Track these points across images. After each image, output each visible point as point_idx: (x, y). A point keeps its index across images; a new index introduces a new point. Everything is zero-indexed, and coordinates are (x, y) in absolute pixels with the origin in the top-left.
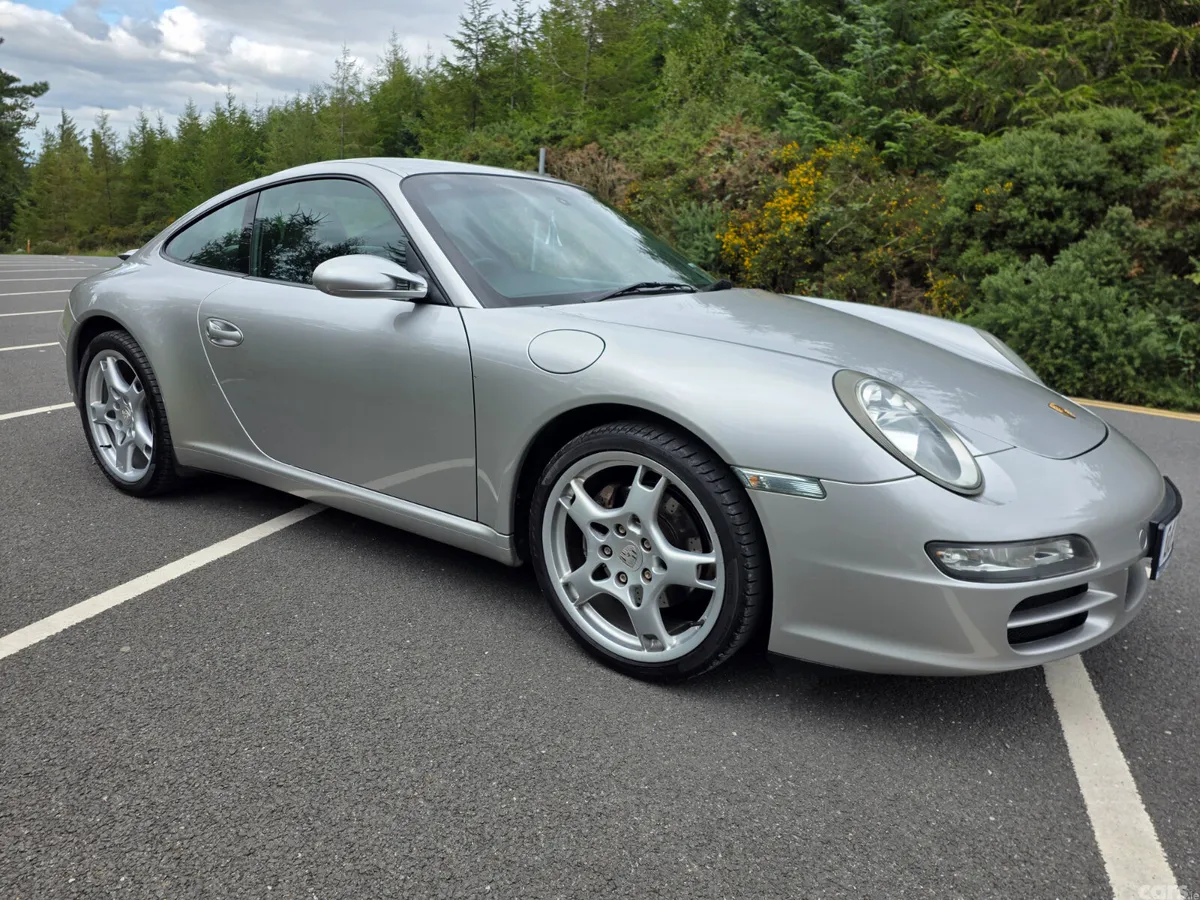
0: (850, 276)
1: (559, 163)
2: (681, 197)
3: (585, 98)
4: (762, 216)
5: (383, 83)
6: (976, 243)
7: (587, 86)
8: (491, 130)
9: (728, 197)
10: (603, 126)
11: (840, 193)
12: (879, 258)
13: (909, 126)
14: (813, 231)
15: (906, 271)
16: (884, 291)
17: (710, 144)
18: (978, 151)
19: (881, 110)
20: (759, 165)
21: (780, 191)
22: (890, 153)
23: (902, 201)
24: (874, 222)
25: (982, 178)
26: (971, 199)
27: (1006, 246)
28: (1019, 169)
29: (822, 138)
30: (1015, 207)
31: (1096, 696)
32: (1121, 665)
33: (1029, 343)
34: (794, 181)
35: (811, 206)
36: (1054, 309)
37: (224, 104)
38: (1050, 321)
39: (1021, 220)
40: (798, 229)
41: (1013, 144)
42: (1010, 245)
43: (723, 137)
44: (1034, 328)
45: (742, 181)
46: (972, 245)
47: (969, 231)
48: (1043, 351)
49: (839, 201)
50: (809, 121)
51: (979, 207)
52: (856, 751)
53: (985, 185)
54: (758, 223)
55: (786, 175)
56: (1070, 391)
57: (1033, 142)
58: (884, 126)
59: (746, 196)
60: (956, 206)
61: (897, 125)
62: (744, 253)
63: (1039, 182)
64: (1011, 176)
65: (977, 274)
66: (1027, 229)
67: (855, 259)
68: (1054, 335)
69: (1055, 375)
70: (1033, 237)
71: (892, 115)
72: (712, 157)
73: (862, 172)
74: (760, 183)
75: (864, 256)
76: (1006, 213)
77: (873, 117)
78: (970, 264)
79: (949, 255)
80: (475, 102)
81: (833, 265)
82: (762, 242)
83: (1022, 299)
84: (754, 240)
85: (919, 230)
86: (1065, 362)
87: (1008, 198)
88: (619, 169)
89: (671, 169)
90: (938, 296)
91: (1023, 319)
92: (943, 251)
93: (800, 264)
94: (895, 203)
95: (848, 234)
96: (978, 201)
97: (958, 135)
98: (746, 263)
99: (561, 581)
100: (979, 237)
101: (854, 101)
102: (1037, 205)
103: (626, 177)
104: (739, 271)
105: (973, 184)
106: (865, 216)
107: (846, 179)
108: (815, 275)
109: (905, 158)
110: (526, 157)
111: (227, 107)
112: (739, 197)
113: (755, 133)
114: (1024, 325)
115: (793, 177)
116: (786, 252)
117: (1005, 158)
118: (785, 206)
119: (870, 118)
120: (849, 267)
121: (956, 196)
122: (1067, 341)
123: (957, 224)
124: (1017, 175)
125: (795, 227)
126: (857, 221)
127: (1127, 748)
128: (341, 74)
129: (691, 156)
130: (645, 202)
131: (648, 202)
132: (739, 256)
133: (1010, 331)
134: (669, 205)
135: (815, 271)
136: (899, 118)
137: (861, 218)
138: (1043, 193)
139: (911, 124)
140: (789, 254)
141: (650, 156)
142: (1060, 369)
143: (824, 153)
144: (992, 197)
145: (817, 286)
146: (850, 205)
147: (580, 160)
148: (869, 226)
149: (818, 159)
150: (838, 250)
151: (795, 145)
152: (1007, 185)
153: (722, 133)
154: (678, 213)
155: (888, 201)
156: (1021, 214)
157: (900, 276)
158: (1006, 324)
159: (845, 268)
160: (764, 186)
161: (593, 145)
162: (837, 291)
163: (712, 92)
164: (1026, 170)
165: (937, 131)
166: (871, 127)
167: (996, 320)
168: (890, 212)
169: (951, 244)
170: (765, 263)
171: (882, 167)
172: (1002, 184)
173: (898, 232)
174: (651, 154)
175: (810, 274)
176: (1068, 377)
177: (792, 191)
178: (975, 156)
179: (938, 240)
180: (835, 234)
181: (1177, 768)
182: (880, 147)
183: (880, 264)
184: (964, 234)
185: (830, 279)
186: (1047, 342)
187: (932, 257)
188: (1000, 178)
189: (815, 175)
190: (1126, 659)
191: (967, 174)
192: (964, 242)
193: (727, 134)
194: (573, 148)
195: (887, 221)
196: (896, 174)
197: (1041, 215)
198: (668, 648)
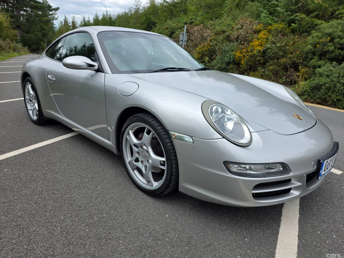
0: (274, 67)
1: (192, 30)
2: (224, 41)
3: (203, 10)
4: (248, 47)
5: (148, 7)
6: (316, 57)
7: (204, 7)
8: (173, 20)
9: (239, 41)
10: (208, 19)
11: (274, 41)
12: (284, 62)
13: (300, 19)
14: (264, 52)
15: (293, 66)
16: (285, 72)
17: (237, 24)
18: (320, 27)
19: (291, 13)
20: (249, 31)
21: (255, 39)
22: (293, 27)
23: (294, 43)
24: (284, 50)
25: (320, 36)
26: (316, 43)
27: (326, 59)
28: (333, 33)
29: (271, 23)
30: (330, 46)
31: (298, 216)
32: (313, 205)
33: (328, 91)
34: (260, 36)
35: (265, 44)
36: (338, 80)
37: (105, 13)
38: (336, 84)
39: (332, 50)
40: (259, 51)
41: (332, 25)
42: (327, 58)
43: (241, 22)
44: (331, 86)
45: (244, 36)
46: (315, 58)
47: (314, 53)
48: (333, 94)
49: (274, 43)
50: (267, 17)
51: (318, 46)
52: (204, 226)
53: (321, 38)
54: (247, 50)
55: (258, 34)
56: (341, 108)
57: (339, 24)
58: (292, 19)
59: (244, 41)
60: (310, 45)
61: (296, 18)
62: (242, 59)
63: (339, 38)
64: (330, 35)
65: (315, 67)
66: (333, 53)
67: (276, 62)
68: (337, 88)
69: (336, 102)
70: (335, 56)
71: (295, 15)
72: (236, 29)
73: (283, 34)
74: (249, 37)
75: (280, 61)
76: (327, 48)
77: (288, 16)
78: (313, 64)
79: (307, 61)
80: (172, 12)
81: (269, 63)
82: (248, 55)
83: (328, 76)
84: (245, 55)
85: (298, 53)
86: (340, 98)
87: (328, 43)
88: (208, 32)
89: (224, 32)
90: (302, 74)
91: (327, 83)
92: (305, 60)
93: (259, 63)
94: (292, 44)
95: (275, 53)
96: (318, 44)
97: (316, 21)
98: (242, 62)
99: (128, 161)
100: (317, 56)
101: (282, 11)
102: (337, 45)
103: (211, 34)
104: (240, 64)
105: (317, 38)
106: (281, 48)
107: (277, 36)
108: (264, 66)
109: (298, 29)
110: (182, 28)
111: (106, 14)
112: (242, 41)
113: (252, 21)
114: (327, 85)
115: (260, 35)
116: (255, 59)
117: (328, 29)
118: (256, 44)
119: (287, 16)
120: (275, 64)
121: (311, 42)
122: (341, 91)
123: (310, 51)
124: (332, 35)
125: (258, 51)
126: (278, 49)
127: (300, 237)
128: (136, 4)
129: (231, 28)
130: (214, 42)
131: (215, 42)
132: (240, 60)
133: (322, 87)
134: (220, 43)
135: (264, 65)
136: (297, 16)
137: (280, 49)
138: (340, 41)
139: (301, 18)
140: (256, 59)
141: (218, 28)
142: (338, 100)
143: (271, 27)
144: (322, 42)
145: (264, 70)
146: (277, 44)
147: (197, 29)
148: (282, 51)
149: (269, 30)
150: (272, 59)
151: (262, 25)
152: (328, 38)
153: (240, 21)
154: (223, 46)
155: (289, 43)
156: (332, 48)
157: (291, 67)
158: (321, 84)
159: (273, 64)
160: (250, 38)
161: (202, 25)
162: (270, 72)
163: (241, 8)
164: (335, 34)
165: (310, 20)
166: (287, 19)
167: (318, 83)
168: (290, 47)
169: (308, 58)
170: (248, 62)
171: (290, 32)
172: (326, 38)
173: (291, 53)
174: (218, 27)
175: (262, 66)
176: (341, 103)
177: (259, 39)
178: (319, 28)
179: (304, 56)
180: (271, 53)
181: (316, 246)
182: (290, 25)
183: (285, 63)
184: (312, 54)
185: (268, 67)
186: (335, 91)
187: (301, 62)
188: (326, 36)
189: (267, 34)
190: (316, 203)
191: (315, 34)
192: (312, 57)
193: (242, 21)
194: (196, 26)
195: (288, 50)
196: (294, 35)
197: (339, 49)
198: (154, 186)
